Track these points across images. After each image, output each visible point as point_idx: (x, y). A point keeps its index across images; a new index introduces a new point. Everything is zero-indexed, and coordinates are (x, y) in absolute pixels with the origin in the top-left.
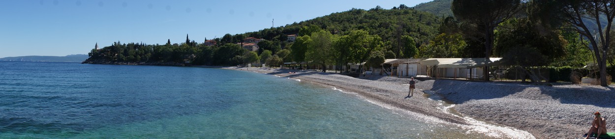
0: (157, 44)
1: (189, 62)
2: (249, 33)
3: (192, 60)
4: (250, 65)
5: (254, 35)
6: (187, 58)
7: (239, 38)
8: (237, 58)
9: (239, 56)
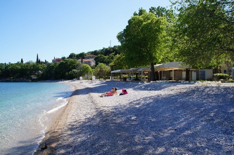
0: (10, 63)
1: (35, 78)
2: (90, 52)
3: (39, 76)
4: (81, 78)
5: (95, 53)
6: (34, 74)
7: (82, 56)
8: (74, 72)
9: (75, 70)
